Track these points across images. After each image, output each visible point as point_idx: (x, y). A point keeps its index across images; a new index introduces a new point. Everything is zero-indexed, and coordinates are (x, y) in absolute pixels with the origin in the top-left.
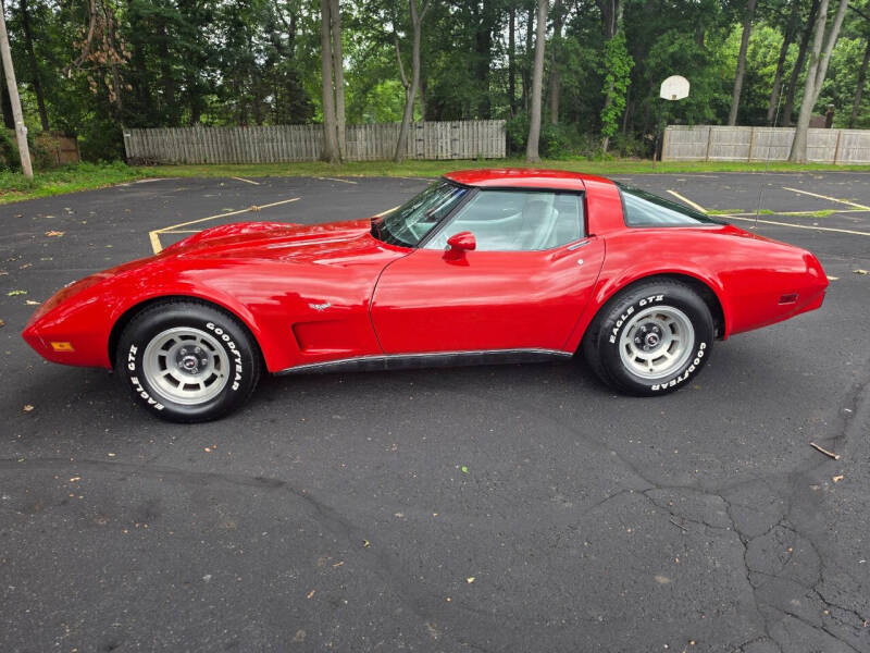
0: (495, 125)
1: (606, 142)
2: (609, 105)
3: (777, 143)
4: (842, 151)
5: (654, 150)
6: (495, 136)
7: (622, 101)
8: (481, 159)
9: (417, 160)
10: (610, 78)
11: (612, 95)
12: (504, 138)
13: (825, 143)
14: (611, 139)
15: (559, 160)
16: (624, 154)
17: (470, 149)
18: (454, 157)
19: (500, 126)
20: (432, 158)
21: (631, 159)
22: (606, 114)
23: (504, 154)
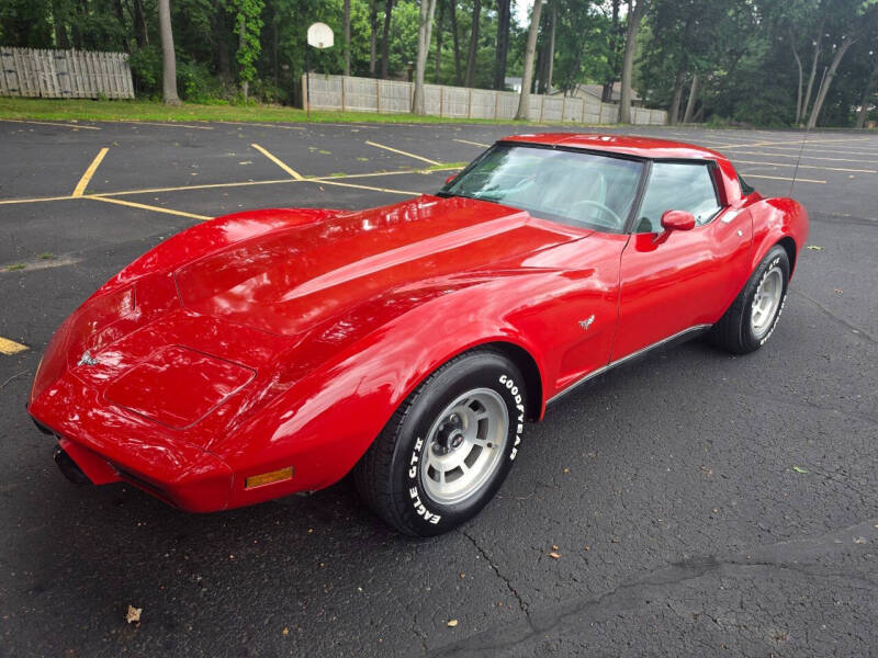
0: (114, 60)
1: (246, 86)
2: (243, 46)
3: (397, 96)
4: (445, 106)
5: (293, 98)
6: (116, 71)
7: (256, 43)
8: (103, 100)
9: (10, 97)
10: (240, 17)
11: (245, 36)
12: (130, 75)
13: (432, 97)
14: (250, 83)
15: (199, 103)
16: (265, 100)
17: (87, 86)
18: (65, 95)
19: (122, 60)
20: (32, 95)
21: (271, 105)
22: (242, 56)
23: (132, 94)
